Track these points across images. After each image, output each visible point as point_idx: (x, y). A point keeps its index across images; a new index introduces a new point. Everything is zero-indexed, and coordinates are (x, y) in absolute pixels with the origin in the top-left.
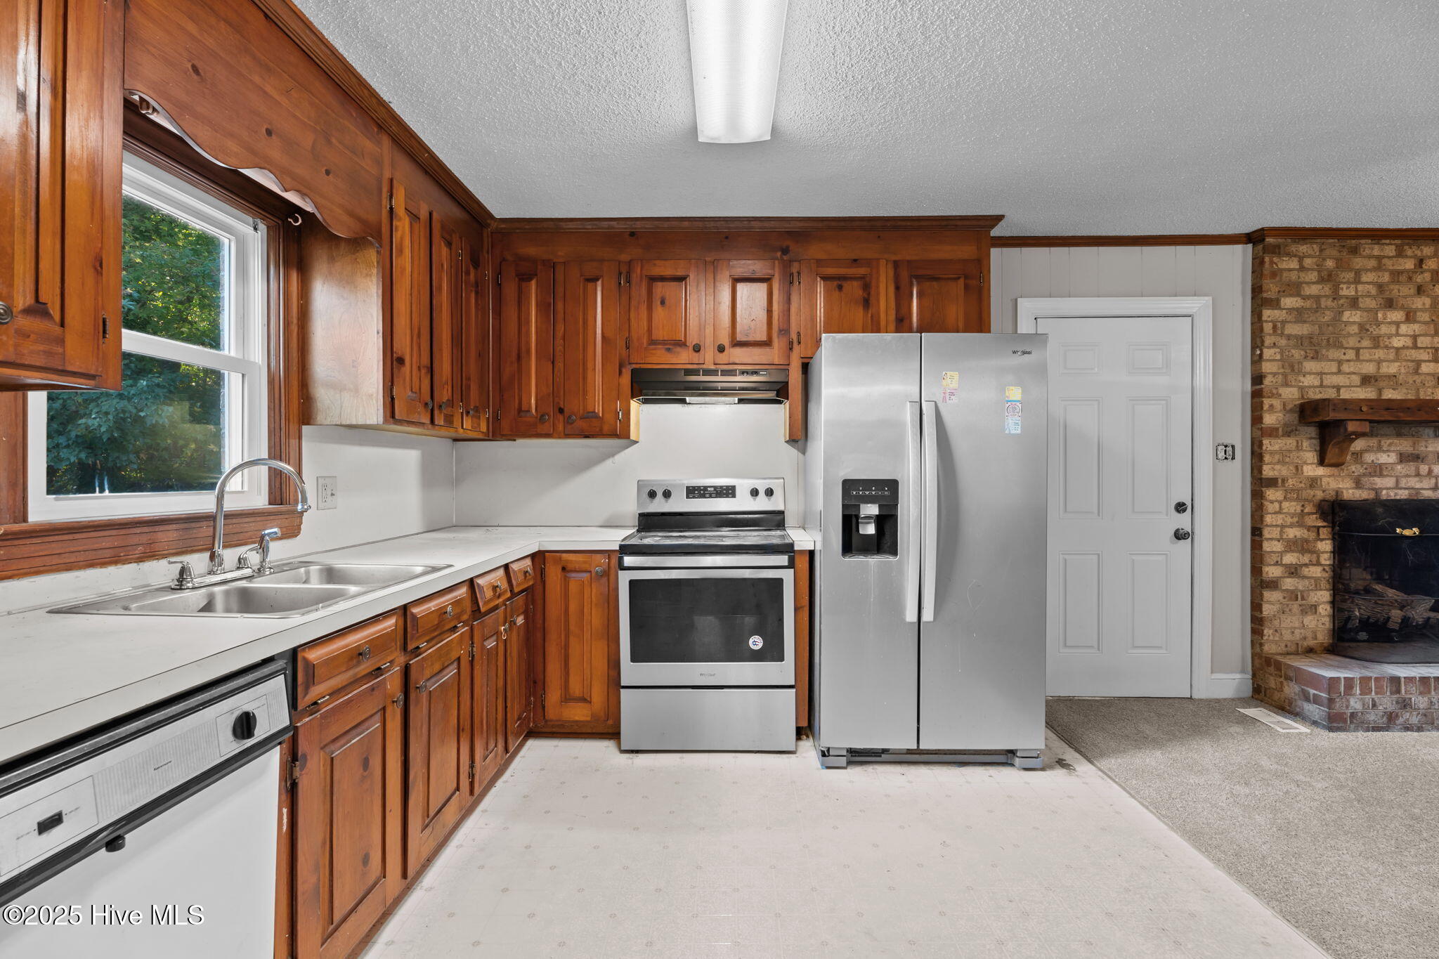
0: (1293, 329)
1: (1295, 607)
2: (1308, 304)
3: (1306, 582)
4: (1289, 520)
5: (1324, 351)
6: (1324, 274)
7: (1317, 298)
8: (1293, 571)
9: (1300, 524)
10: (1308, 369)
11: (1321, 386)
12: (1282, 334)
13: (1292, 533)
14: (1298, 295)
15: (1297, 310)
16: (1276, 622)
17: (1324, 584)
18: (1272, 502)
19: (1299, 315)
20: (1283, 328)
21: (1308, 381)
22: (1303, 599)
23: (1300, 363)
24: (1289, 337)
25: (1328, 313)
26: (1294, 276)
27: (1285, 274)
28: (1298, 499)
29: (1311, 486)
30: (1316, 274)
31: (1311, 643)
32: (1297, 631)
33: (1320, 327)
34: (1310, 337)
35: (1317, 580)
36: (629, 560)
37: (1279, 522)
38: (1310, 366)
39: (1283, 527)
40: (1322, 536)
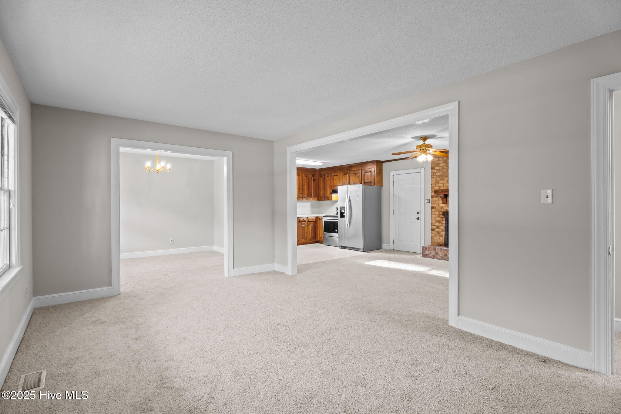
0: (437, 174)
1: (438, 235)
2: (441, 168)
3: (440, 230)
4: (437, 216)
5: (444, 178)
6: (444, 161)
7: (443, 166)
8: (438, 227)
9: (439, 217)
10: (440, 183)
11: (443, 186)
12: (435, 175)
13: (438, 219)
14: (439, 166)
15: (438, 169)
16: (434, 238)
17: (444, 230)
18: (433, 212)
19: (439, 171)
20: (436, 173)
21: (441, 185)
22: (440, 233)
23: (439, 181)
24: (437, 176)
25: (445, 169)
26: (437, 162)
27: (436, 162)
28: (438, 211)
29: (441, 209)
30: (442, 161)
31: (442, 243)
32: (438, 241)
33: (443, 173)
34: (441, 175)
35: (443, 229)
36: (324, 218)
37: (435, 216)
38: (441, 182)
39: (435, 217)
40: (444, 220)
